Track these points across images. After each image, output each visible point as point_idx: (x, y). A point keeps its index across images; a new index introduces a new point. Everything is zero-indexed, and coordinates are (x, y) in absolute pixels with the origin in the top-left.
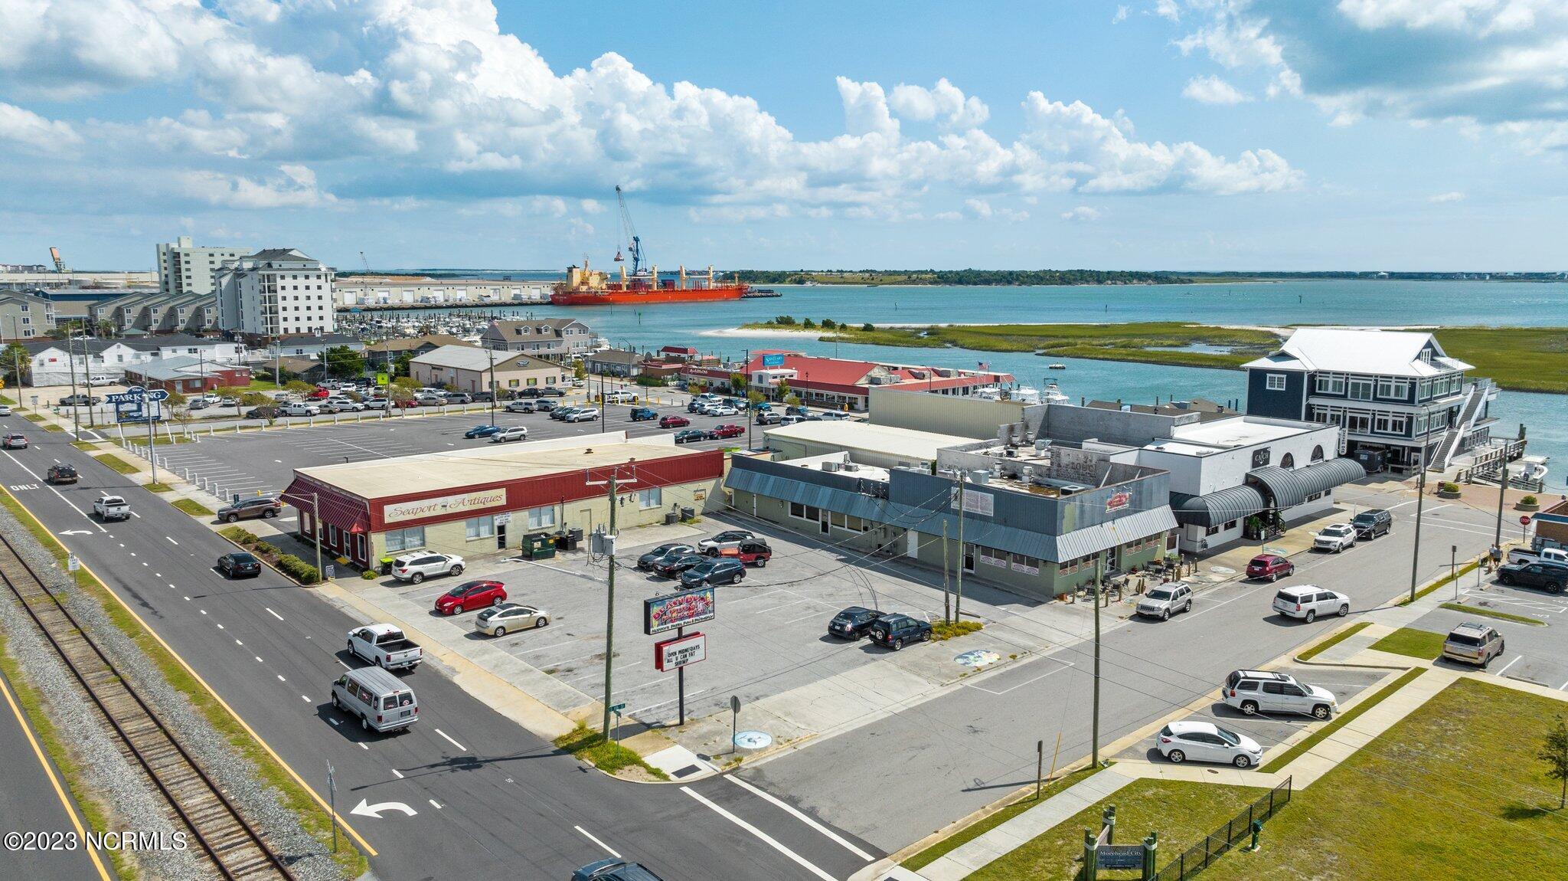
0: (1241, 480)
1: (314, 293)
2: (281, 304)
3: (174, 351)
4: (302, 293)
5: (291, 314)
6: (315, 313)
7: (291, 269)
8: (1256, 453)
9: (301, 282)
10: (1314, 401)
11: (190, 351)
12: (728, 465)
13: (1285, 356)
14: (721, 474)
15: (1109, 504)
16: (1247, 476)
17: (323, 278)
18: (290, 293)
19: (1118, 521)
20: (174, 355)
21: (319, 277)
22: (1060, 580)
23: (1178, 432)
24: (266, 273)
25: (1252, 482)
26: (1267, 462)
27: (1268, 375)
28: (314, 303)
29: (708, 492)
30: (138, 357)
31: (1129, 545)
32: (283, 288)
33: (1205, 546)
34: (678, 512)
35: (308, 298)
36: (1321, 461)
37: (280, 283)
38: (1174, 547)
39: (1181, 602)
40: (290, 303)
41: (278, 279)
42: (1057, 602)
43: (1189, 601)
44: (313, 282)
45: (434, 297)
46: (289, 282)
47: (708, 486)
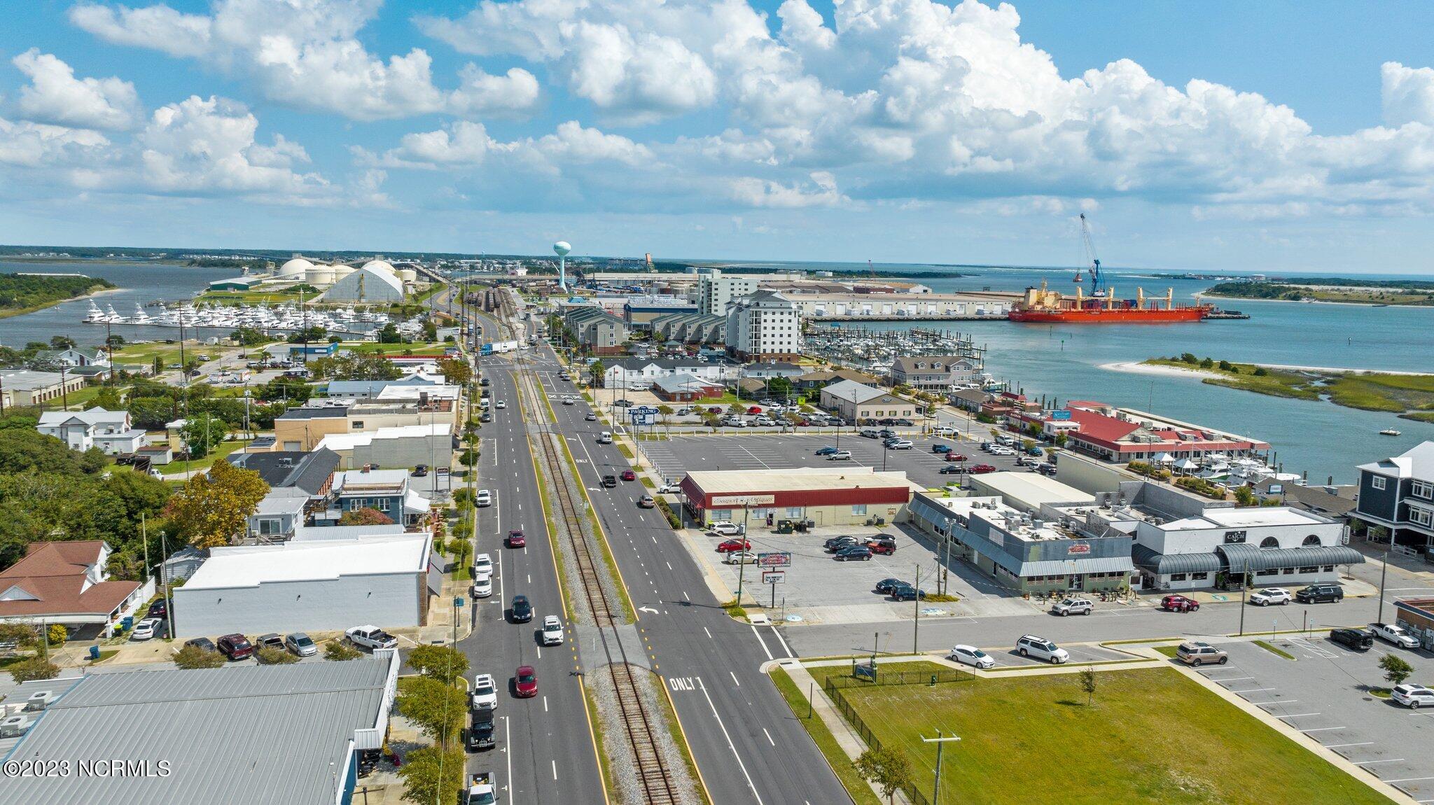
0: (1212, 549)
1: (786, 324)
2: (763, 331)
3: (683, 370)
4: (777, 324)
5: (769, 339)
6: (785, 339)
7: (772, 308)
8: (1227, 534)
9: (778, 317)
10: (1407, 501)
11: (692, 370)
12: (911, 497)
13: (1389, 463)
14: (907, 501)
15: (1072, 550)
16: (1218, 548)
17: (793, 314)
18: (769, 324)
19: (1079, 561)
21: (790, 313)
22: (1026, 586)
24: (755, 310)
25: (1220, 553)
26: (1243, 540)
27: (1374, 477)
28: (785, 332)
29: (898, 510)
30: (662, 372)
31: (1093, 575)
32: (765, 321)
33: (1168, 587)
34: (876, 521)
35: (782, 328)
36: (1318, 546)
37: (763, 317)
38: (1138, 583)
40: (769, 332)
41: (763, 314)
42: (1021, 598)
43: (1089, 610)
44: (786, 317)
46: (769, 317)
47: (898, 507)
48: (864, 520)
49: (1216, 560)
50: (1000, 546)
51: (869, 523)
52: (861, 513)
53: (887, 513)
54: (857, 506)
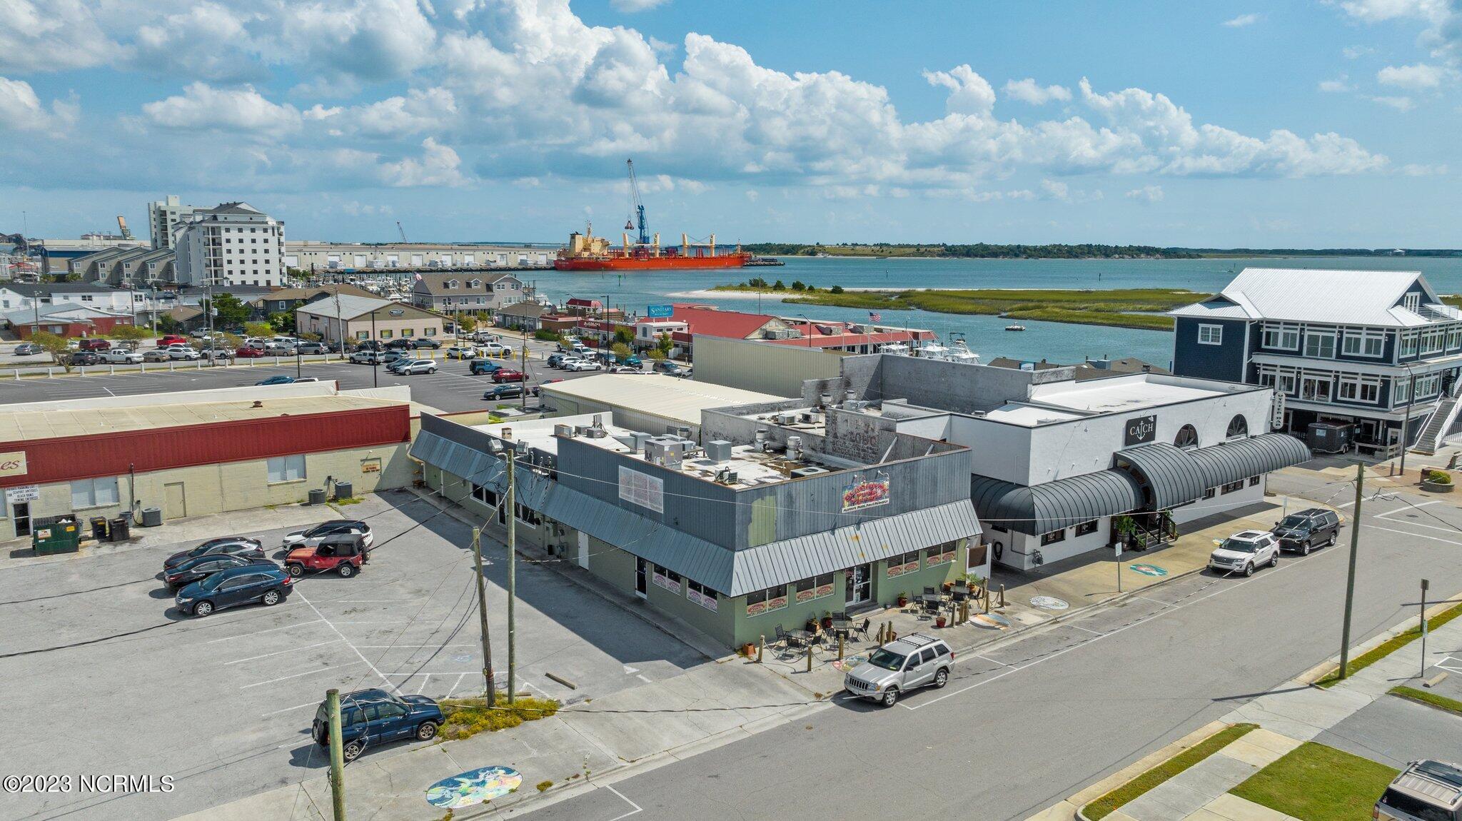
0: (1105, 462)
1: (260, 246)
2: (226, 257)
3: (66, 298)
4: (248, 246)
5: (236, 267)
6: (261, 267)
7: (237, 222)
8: (1131, 424)
9: (247, 235)
10: (1260, 359)
11: (84, 298)
12: (416, 428)
13: (1222, 301)
14: (406, 438)
15: (849, 499)
16: (1116, 457)
17: (270, 231)
18: (235, 246)
19: (867, 526)
20: (66, 302)
21: (265, 230)
22: (744, 624)
23: (1039, 393)
24: (210, 225)
25: (1121, 466)
26: (1150, 436)
27: (1201, 326)
28: (261, 256)
29: (385, 463)
31: (895, 561)
32: (228, 241)
33: (1039, 560)
34: (331, 493)
35: (254, 251)
36: (1243, 437)
37: (224, 235)
38: (983, 562)
39: (924, 672)
40: (235, 257)
41: (223, 232)
42: (736, 660)
43: (945, 669)
44: (259, 235)
45: (442, 262)
46: (234, 235)
47: (386, 454)
48: (303, 493)
49: (1122, 486)
50: (652, 515)
51: (315, 498)
52: (292, 475)
53: (361, 469)
54: (279, 460)
